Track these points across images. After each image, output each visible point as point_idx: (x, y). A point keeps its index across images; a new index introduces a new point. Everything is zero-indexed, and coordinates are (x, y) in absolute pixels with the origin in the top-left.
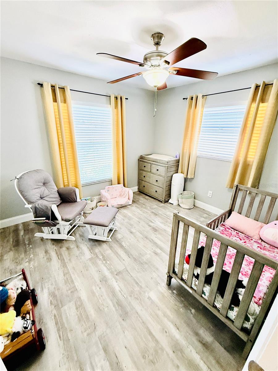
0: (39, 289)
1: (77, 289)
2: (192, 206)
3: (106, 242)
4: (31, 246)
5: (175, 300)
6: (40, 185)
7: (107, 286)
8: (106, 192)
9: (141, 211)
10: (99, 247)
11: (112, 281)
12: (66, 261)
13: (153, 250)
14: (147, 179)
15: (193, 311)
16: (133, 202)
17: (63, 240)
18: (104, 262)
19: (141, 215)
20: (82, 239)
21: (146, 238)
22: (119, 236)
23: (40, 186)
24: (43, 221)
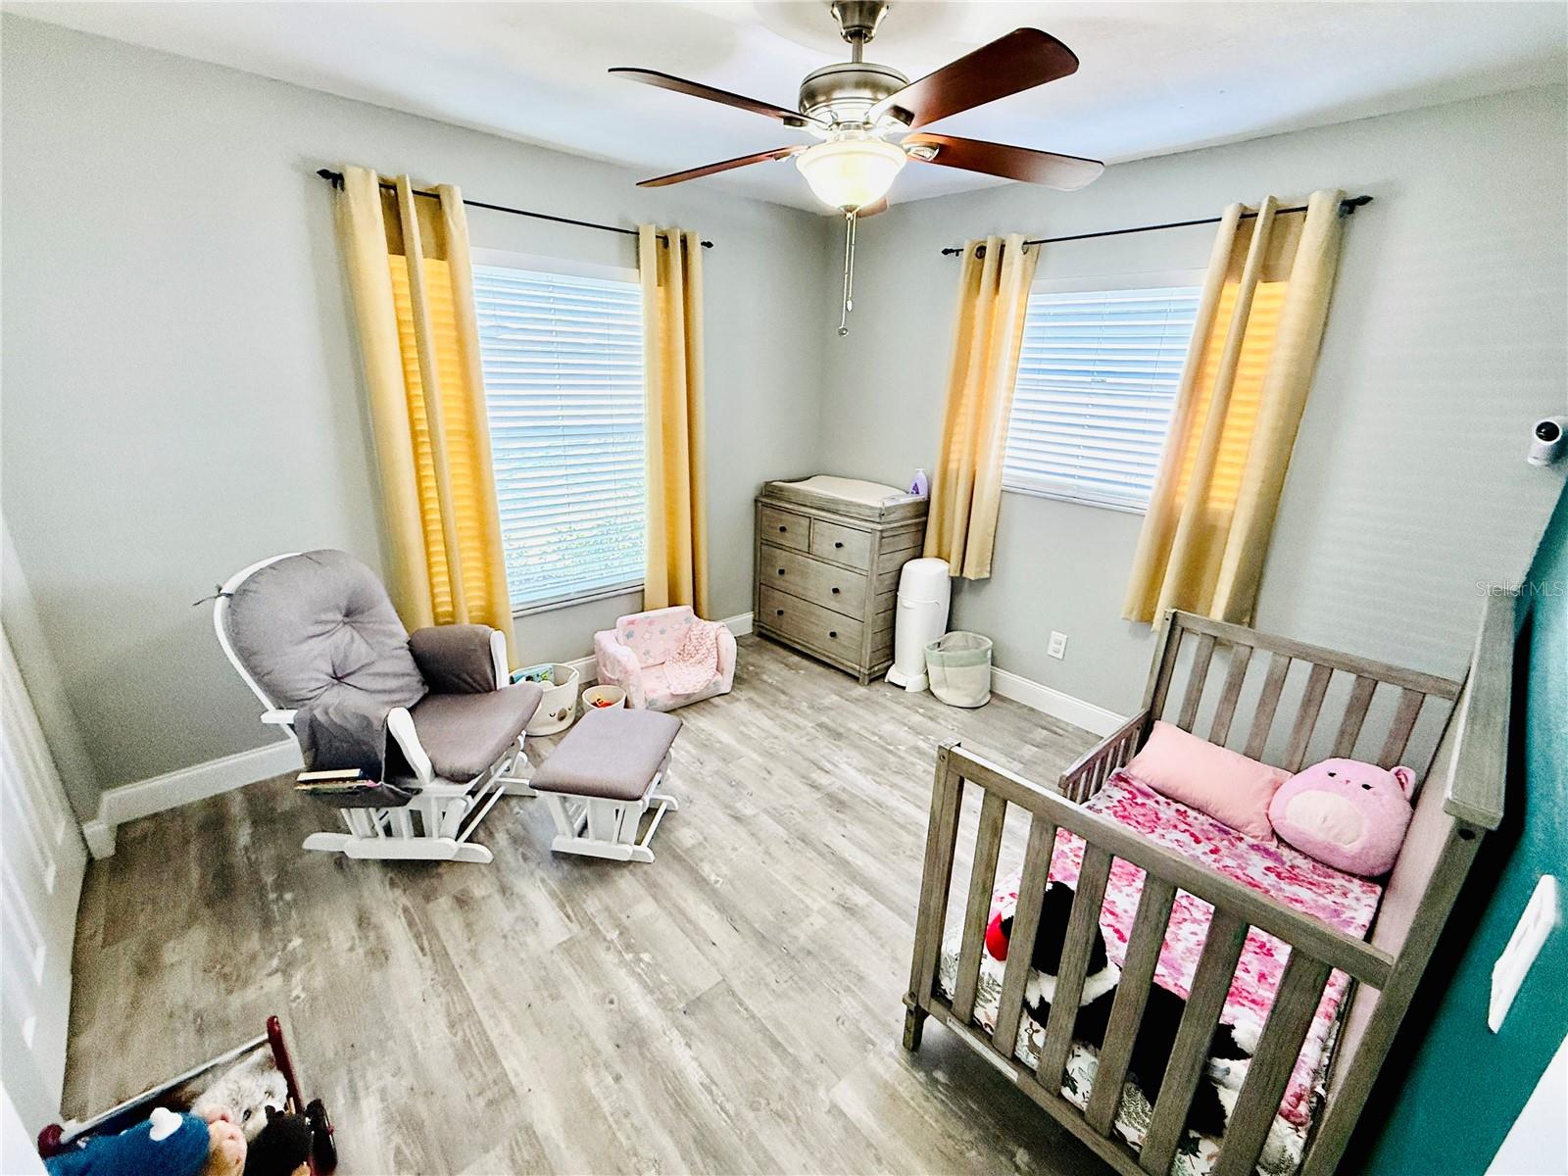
0: (341, 1101)
1: (512, 1090)
2: (984, 697)
3: (631, 867)
4: (288, 896)
5: (944, 1114)
6: (333, 622)
7: (648, 1065)
8: (621, 639)
9: (772, 722)
10: (600, 891)
11: (668, 1039)
12: (456, 960)
13: (833, 896)
14: (792, 582)
15: (1022, 1157)
16: (738, 679)
17: (438, 863)
18: (629, 957)
19: (776, 738)
20: (525, 858)
21: (803, 841)
22: (685, 836)
23: (334, 625)
24: (348, 784)
